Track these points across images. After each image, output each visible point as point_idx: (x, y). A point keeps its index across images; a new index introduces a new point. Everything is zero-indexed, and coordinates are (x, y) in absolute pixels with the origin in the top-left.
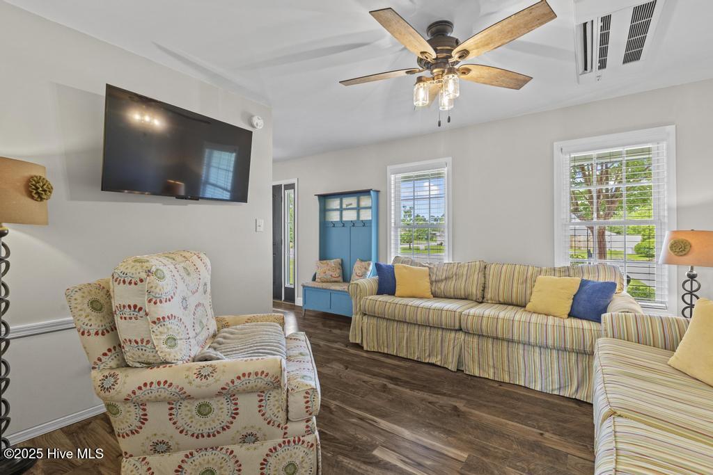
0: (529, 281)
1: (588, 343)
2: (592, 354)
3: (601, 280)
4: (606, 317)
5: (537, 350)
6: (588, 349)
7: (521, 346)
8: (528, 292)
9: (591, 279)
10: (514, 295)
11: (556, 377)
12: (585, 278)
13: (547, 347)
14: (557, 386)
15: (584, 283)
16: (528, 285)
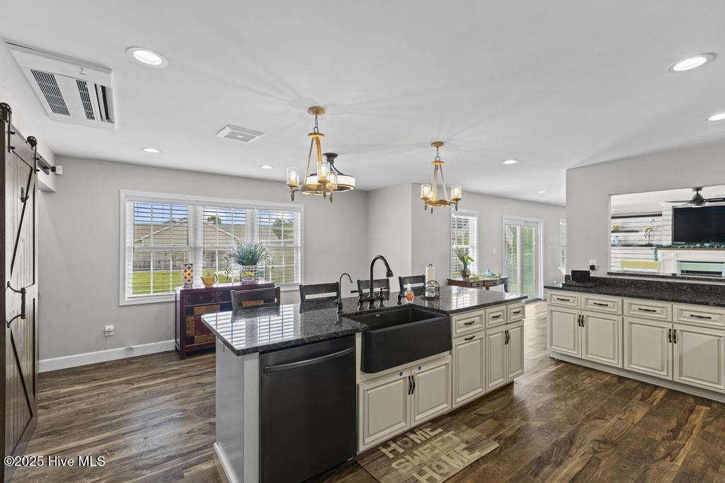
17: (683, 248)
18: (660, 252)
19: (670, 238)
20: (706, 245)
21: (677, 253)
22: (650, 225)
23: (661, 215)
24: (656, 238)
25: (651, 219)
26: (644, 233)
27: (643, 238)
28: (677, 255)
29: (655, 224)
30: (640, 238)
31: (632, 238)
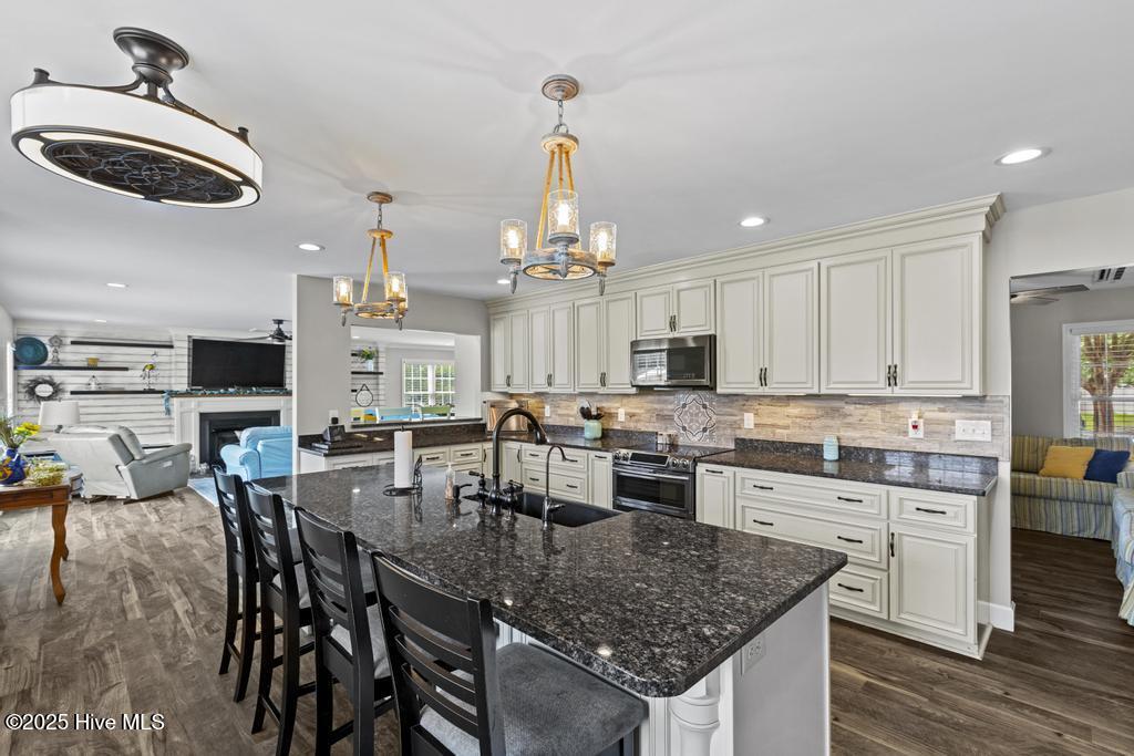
0: (1040, 451)
1: (1105, 495)
2: (1110, 504)
3: (1115, 449)
4: (1121, 476)
5: (1058, 503)
6: (1105, 500)
7: (1042, 501)
8: (1040, 459)
9: (1104, 448)
10: (1025, 462)
11: (1076, 523)
12: (1099, 448)
13: (1068, 500)
14: (1076, 530)
15: (1098, 452)
16: (1040, 454)
17: (204, 395)
18: (175, 401)
19: (185, 380)
20: (231, 390)
21: (199, 402)
22: (150, 360)
23: (171, 347)
24: (160, 380)
25: (152, 351)
26: (141, 373)
27: (139, 380)
28: (199, 404)
29: (157, 359)
30: (134, 379)
31: (117, 380)
